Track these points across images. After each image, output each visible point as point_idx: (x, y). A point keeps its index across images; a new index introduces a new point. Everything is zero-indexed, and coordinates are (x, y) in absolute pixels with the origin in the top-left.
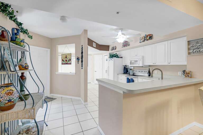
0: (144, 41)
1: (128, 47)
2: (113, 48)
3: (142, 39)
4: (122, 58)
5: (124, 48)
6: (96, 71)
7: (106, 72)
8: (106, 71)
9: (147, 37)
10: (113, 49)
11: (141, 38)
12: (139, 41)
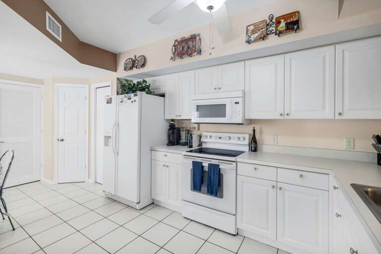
0: (263, 38)
1: (196, 58)
2: (134, 61)
3: (253, 32)
4: (163, 95)
5: (179, 62)
6: (63, 140)
7: (106, 144)
8: (107, 138)
9: (278, 22)
10: (133, 64)
11: (252, 28)
12: (244, 38)
